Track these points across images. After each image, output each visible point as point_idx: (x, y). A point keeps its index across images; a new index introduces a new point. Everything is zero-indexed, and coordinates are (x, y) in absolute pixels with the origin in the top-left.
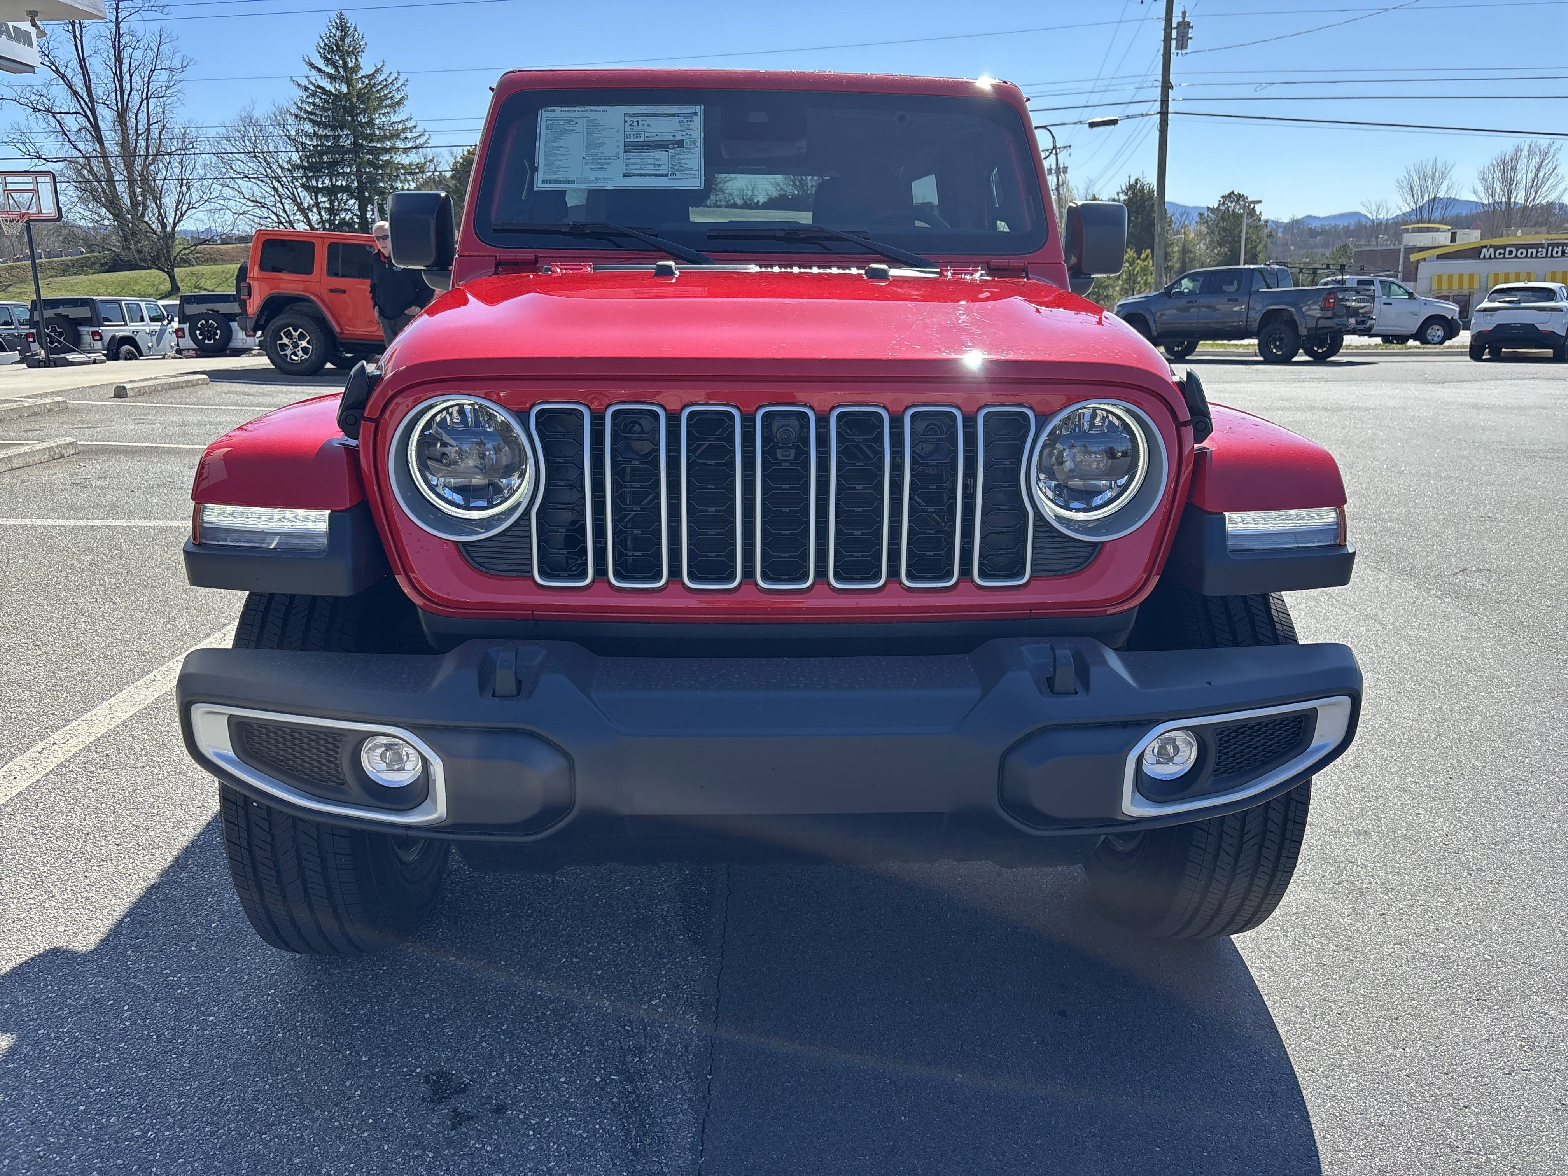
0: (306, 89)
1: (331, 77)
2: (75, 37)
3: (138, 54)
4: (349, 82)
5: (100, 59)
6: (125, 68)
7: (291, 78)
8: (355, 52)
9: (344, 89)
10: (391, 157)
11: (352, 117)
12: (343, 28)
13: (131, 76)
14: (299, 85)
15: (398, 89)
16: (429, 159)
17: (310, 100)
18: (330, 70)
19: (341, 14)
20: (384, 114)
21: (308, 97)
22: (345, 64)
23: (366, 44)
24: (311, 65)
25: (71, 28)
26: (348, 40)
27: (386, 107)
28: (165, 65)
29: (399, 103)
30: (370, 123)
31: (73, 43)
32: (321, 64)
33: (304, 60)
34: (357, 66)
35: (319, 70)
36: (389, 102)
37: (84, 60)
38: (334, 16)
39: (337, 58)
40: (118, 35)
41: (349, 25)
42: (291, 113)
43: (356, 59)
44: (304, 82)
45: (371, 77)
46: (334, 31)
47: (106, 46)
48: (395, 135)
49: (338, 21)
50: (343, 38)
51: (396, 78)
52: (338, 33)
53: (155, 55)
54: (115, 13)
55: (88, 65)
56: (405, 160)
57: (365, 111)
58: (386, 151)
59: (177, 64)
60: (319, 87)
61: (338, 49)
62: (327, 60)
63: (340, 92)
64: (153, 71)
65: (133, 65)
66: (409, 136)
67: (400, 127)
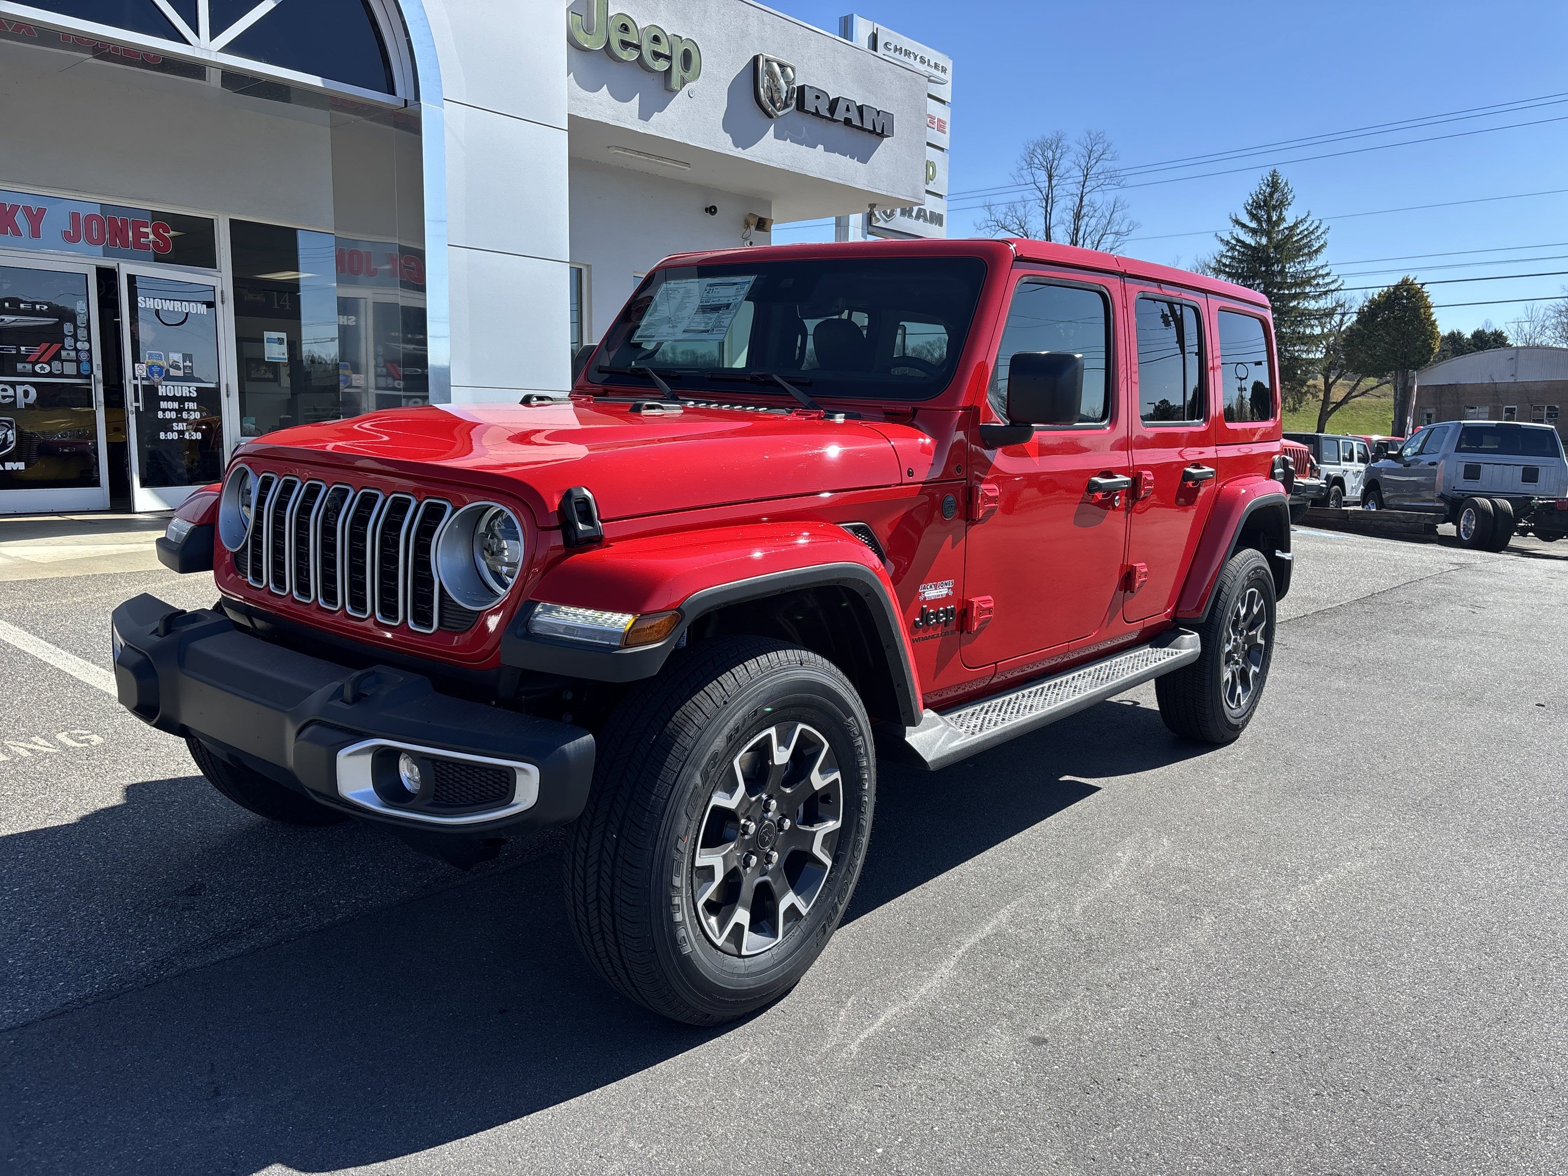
0: (1228, 243)
1: (1254, 231)
2: (1046, 211)
3: (1093, 222)
4: (1268, 234)
5: (1063, 227)
6: (1081, 234)
7: (1216, 234)
8: (1282, 204)
9: (1264, 241)
10: (1298, 303)
11: (1267, 267)
12: (1274, 185)
13: (1084, 241)
14: (1222, 240)
15: (1318, 238)
16: (1340, 303)
17: (1229, 254)
18: (1253, 225)
19: (1275, 171)
20: (1299, 263)
21: (1228, 251)
22: (1269, 217)
23: (1294, 197)
24: (1237, 222)
25: (1044, 204)
26: (1276, 196)
27: (1302, 256)
28: (1115, 228)
29: (1317, 251)
30: (1282, 272)
31: (1043, 216)
32: (1246, 219)
33: (1231, 218)
34: (1281, 219)
35: (1243, 226)
36: (1306, 251)
37: (1050, 229)
38: (1266, 174)
39: (1263, 213)
40: (1081, 206)
41: (1279, 181)
42: (1209, 268)
43: (1281, 214)
44: (1227, 237)
45: (1291, 229)
46: (1264, 188)
47: (1069, 217)
48: (1308, 282)
49: (1270, 179)
50: (1271, 195)
51: (1317, 227)
52: (1268, 190)
53: (1107, 222)
54: (1081, 189)
55: (1051, 234)
56: (1312, 305)
57: (1278, 261)
58: (1295, 297)
59: (1124, 229)
60: (1238, 240)
61: (1265, 205)
62: (1254, 217)
63: (1259, 244)
64: (1103, 235)
65: (1088, 231)
66: (1321, 282)
67: (1313, 274)
